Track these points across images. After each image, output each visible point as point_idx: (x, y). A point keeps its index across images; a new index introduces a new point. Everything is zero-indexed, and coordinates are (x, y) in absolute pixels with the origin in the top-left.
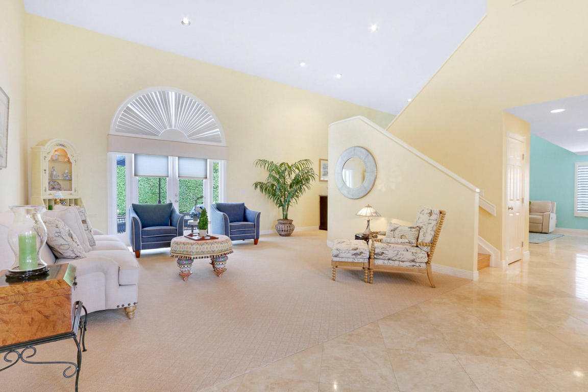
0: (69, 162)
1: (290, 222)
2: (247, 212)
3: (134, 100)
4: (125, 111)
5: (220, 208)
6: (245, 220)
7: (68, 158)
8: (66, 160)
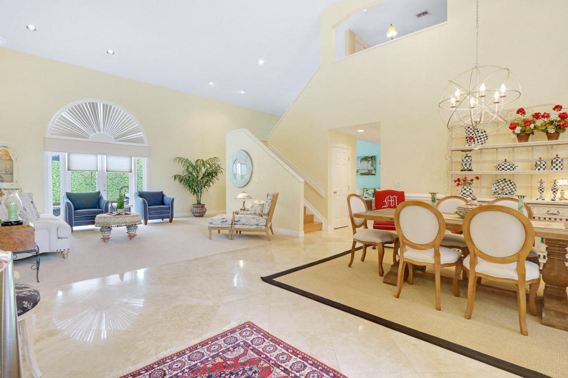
0: (11, 159)
1: (203, 206)
2: (165, 198)
3: (67, 110)
4: (59, 119)
5: (141, 195)
6: (163, 204)
7: (10, 157)
8: (8, 158)
